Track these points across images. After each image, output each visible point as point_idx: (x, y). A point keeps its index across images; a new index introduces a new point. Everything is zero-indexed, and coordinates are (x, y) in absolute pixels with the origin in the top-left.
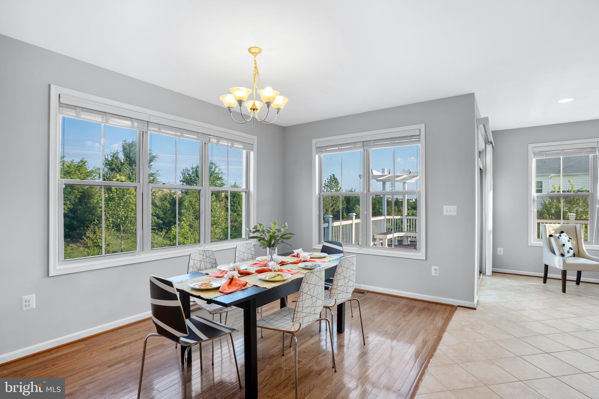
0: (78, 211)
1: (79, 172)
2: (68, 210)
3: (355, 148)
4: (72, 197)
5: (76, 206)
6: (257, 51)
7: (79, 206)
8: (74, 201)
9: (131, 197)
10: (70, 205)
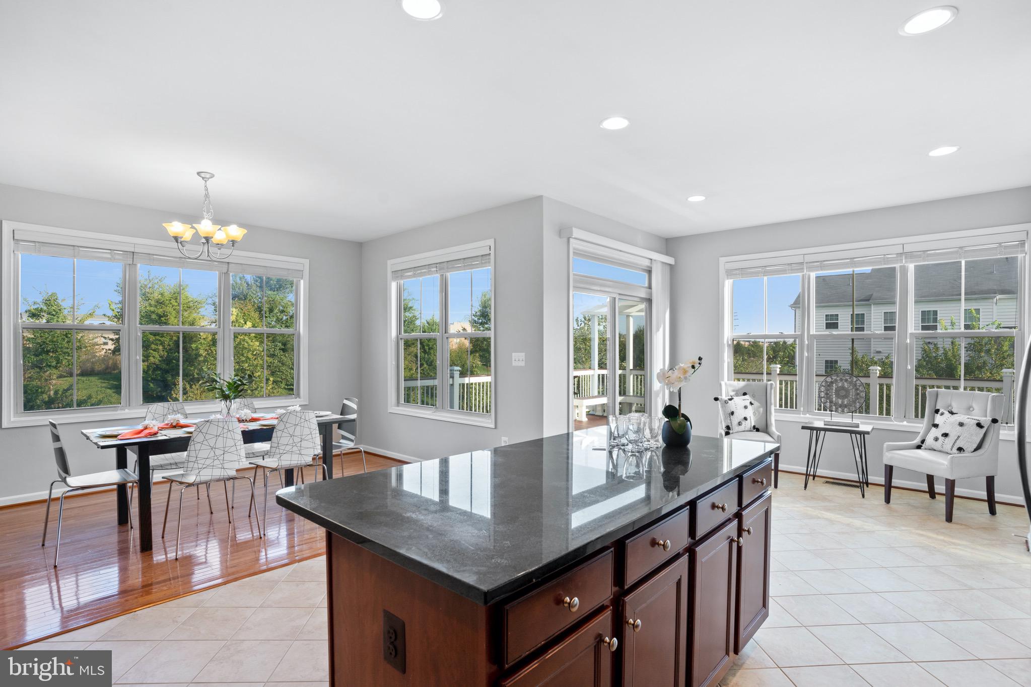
0: (174, 361)
1: (176, 302)
2: (160, 359)
3: (430, 273)
4: (165, 339)
5: (171, 353)
6: (208, 176)
7: (175, 353)
8: (169, 345)
9: (245, 339)
10: (163, 351)
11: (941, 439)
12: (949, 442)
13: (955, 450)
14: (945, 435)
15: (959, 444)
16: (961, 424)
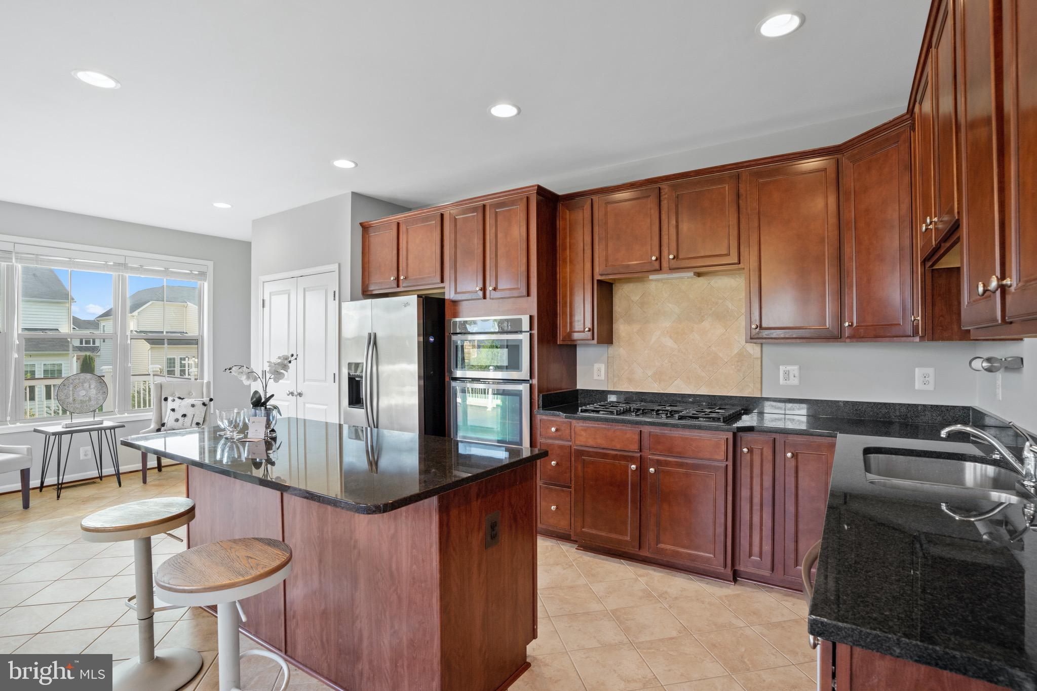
11: (181, 419)
12: (188, 420)
13: (194, 425)
14: (184, 416)
15: (195, 421)
16: (193, 406)
